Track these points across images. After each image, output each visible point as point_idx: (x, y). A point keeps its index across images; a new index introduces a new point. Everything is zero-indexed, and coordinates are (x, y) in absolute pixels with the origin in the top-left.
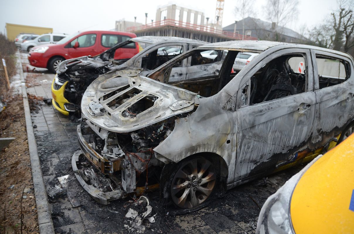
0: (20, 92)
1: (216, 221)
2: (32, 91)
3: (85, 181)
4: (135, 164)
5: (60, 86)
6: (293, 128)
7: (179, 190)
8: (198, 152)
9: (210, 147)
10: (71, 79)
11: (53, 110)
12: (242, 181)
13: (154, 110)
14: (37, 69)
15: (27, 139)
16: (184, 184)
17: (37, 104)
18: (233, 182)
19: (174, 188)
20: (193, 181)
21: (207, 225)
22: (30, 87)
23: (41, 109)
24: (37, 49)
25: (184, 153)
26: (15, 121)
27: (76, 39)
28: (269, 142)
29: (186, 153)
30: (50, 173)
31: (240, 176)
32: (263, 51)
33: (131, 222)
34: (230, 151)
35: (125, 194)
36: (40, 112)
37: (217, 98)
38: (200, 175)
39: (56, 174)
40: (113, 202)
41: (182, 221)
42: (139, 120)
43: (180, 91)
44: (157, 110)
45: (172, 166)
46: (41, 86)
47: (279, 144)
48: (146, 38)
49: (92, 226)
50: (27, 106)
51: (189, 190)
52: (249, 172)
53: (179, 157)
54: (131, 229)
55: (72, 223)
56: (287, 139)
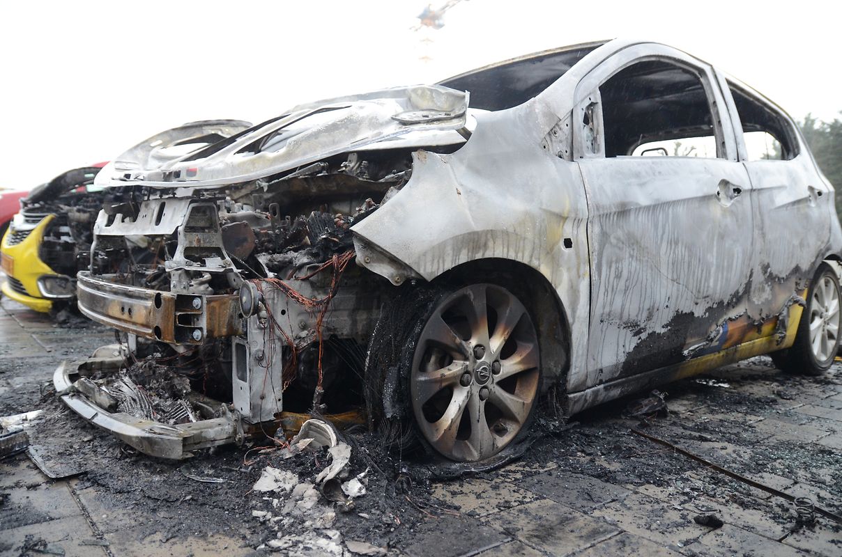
3: (100, 406)
4: (281, 319)
5: (27, 231)
6: (713, 243)
7: (437, 388)
8: (489, 254)
9: (522, 242)
10: (61, 212)
12: (605, 388)
13: (344, 125)
16: (449, 370)
18: (580, 387)
19: (422, 379)
20: (475, 362)
21: (540, 498)
25: (449, 250)
28: (664, 270)
29: (457, 252)
31: (601, 370)
33: (276, 501)
34: (574, 272)
35: (246, 427)
38: (496, 343)
41: (454, 494)
42: (297, 152)
43: (415, 91)
47: (687, 282)
49: (123, 522)
51: (465, 394)
52: (622, 359)
53: (436, 261)
54: (281, 520)
56: (702, 271)
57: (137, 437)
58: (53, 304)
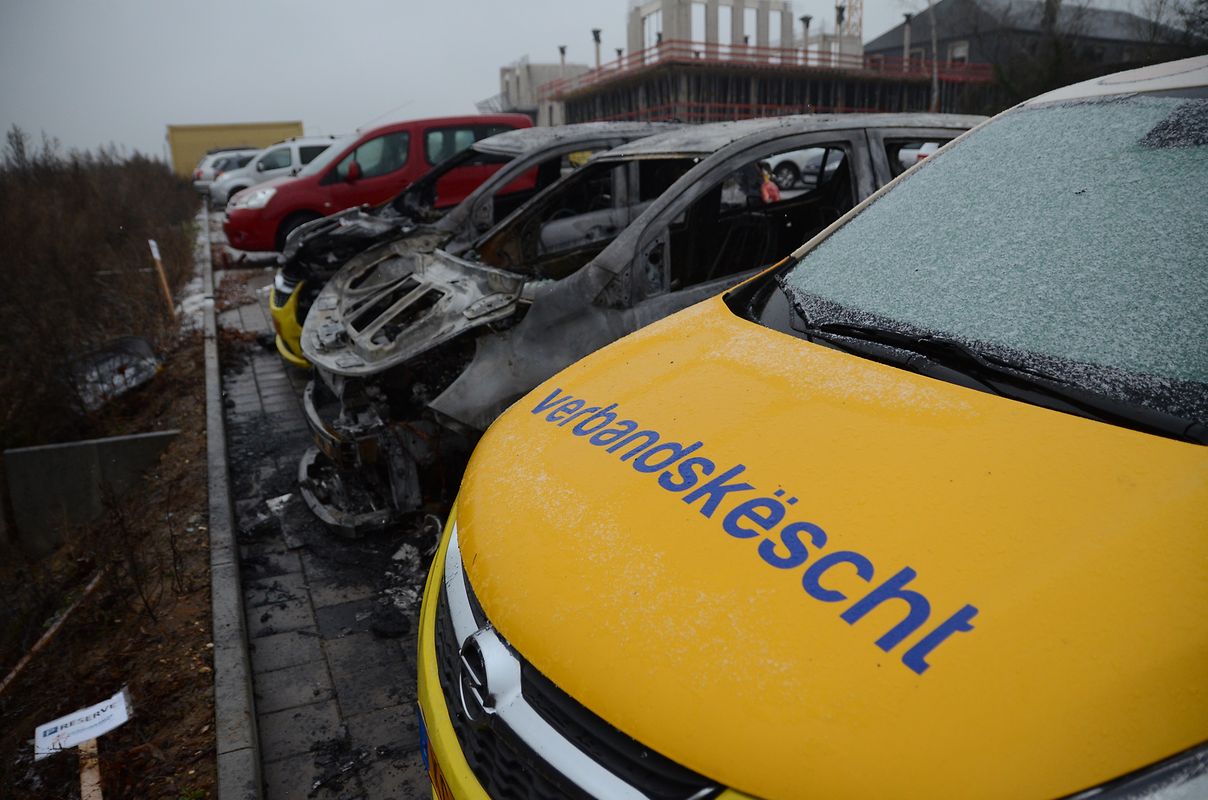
0: (199, 326)
2: (231, 319)
3: (319, 498)
4: (412, 447)
5: (288, 295)
10: (311, 274)
11: (280, 362)
13: (431, 322)
14: (252, 256)
15: (205, 429)
17: (242, 350)
22: (229, 308)
23: (249, 363)
24: (245, 199)
26: (182, 395)
30: (251, 494)
32: (711, 153)
33: (400, 566)
35: (397, 516)
36: (248, 369)
37: (576, 281)
39: (264, 495)
40: (367, 533)
43: (491, 274)
44: (437, 321)
46: (258, 305)
49: (320, 576)
50: (212, 358)
54: (398, 578)
55: (283, 573)
57: (333, 525)
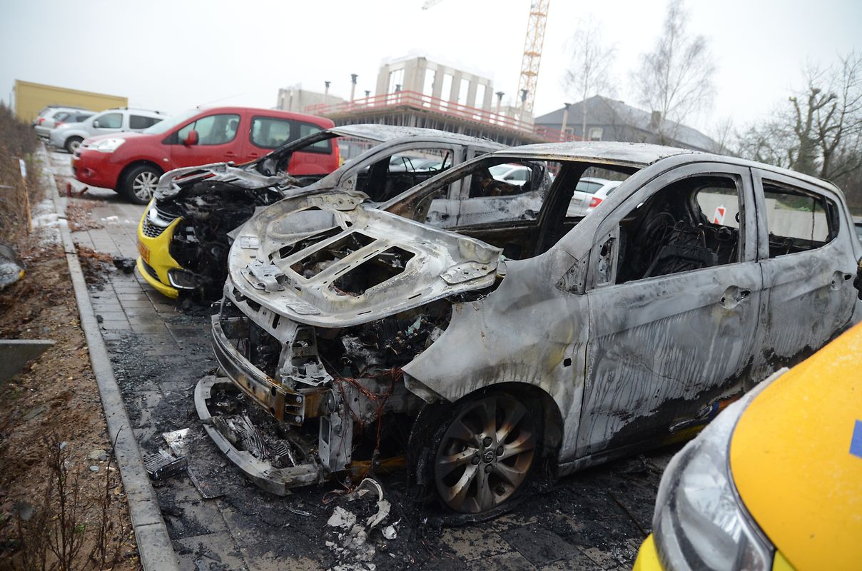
0: (59, 240)
1: (535, 544)
2: (84, 239)
3: (231, 441)
4: (353, 405)
5: (162, 228)
6: (711, 342)
7: (453, 468)
8: (499, 380)
9: (527, 370)
10: (188, 213)
11: (136, 284)
12: (592, 458)
13: (406, 280)
14: (94, 190)
15: (85, 344)
16: (464, 455)
17: (99, 269)
18: (572, 458)
19: (443, 462)
20: (484, 449)
21: (514, 550)
22: (79, 229)
23: (109, 282)
24: (97, 143)
25: (469, 381)
26: (52, 304)
27: (193, 124)
28: (656, 370)
29: (475, 381)
30: (142, 423)
31: (589, 447)
32: (647, 165)
33: (340, 535)
34: (570, 383)
35: (326, 474)
36: (108, 287)
37: (545, 262)
38: (501, 435)
39: (157, 426)
40: (298, 491)
41: (456, 539)
42: (371, 302)
43: (463, 242)
44: (412, 281)
45: (441, 409)
46: (104, 230)
47: (678, 376)
48: (367, 128)
49: (250, 540)
50: (78, 272)
51: (474, 470)
52: (609, 437)
53: (459, 389)
54: (343, 551)
55: (205, 532)
56: (696, 366)
57: (256, 477)
58: (179, 293)
